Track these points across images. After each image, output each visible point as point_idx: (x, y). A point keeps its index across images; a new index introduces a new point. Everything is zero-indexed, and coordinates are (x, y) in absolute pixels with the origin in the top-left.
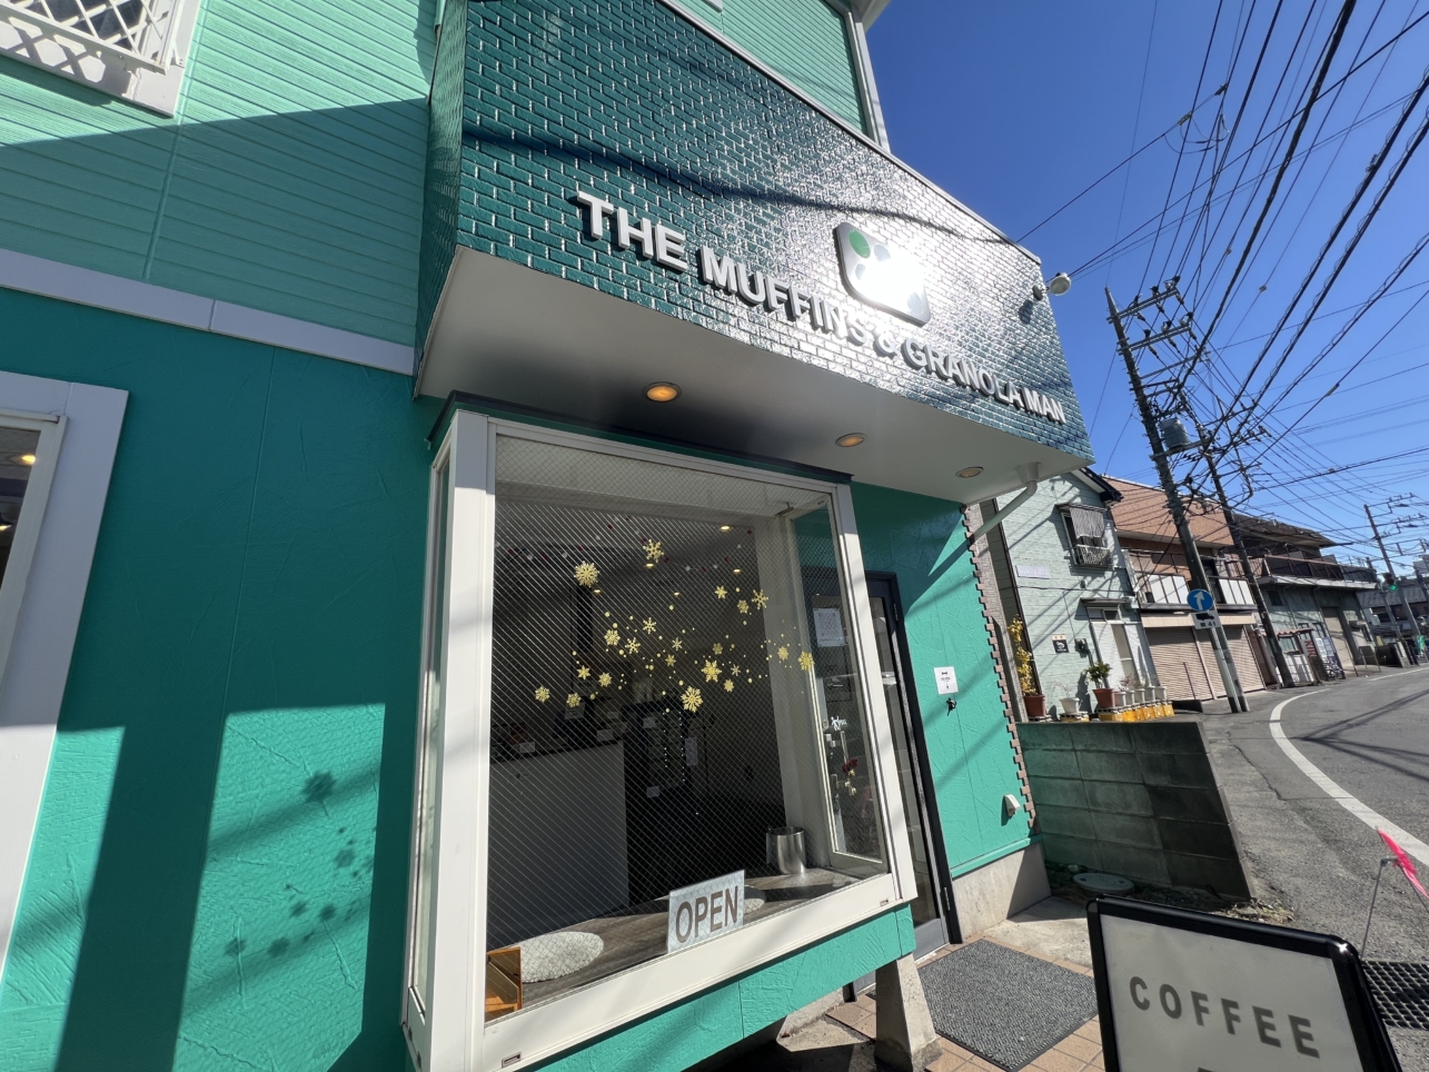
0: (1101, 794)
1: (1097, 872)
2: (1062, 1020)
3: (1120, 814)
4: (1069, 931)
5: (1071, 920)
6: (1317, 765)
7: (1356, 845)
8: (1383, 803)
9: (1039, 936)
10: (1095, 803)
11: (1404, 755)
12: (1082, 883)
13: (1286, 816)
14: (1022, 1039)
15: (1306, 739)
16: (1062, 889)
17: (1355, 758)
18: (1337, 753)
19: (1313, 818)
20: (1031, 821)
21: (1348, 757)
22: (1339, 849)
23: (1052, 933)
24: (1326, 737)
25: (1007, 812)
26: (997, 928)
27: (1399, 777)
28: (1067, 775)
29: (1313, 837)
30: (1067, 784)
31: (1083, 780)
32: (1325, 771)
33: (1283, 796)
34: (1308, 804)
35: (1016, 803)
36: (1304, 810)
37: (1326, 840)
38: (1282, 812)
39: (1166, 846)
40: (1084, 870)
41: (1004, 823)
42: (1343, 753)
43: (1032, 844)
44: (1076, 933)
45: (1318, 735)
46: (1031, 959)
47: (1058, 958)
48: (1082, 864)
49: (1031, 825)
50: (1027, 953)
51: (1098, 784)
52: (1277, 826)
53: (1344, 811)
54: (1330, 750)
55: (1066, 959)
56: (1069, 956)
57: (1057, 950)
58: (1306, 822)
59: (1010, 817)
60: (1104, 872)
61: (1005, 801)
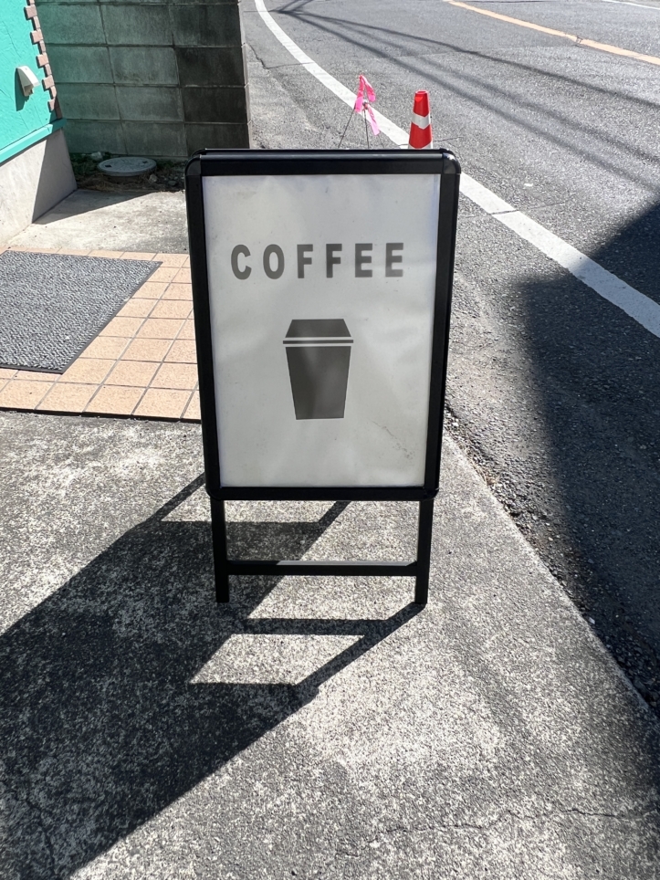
0: (128, 62)
1: (120, 156)
2: (104, 307)
3: (147, 86)
4: (100, 221)
5: (101, 209)
6: (289, 35)
7: (317, 102)
8: (333, 66)
9: (69, 233)
10: (120, 75)
11: (344, 24)
12: (108, 169)
13: (270, 83)
14: (68, 338)
15: (281, 11)
16: (88, 180)
17: (315, 28)
18: (302, 24)
19: (288, 82)
20: (52, 102)
21: (310, 28)
22: (306, 107)
23: (83, 226)
24: (295, 10)
25: (22, 91)
26: (22, 235)
27: (343, 43)
28: (90, 41)
29: (288, 100)
30: (89, 52)
31: (107, 46)
32: (295, 40)
33: (268, 65)
34: (284, 70)
35: (33, 77)
36: (282, 76)
37: (297, 100)
38: (266, 80)
39: (188, 117)
40: (107, 156)
41: (19, 106)
42: (306, 24)
43: (55, 131)
44: (106, 221)
45: (289, 8)
46: (65, 258)
47: (92, 250)
48: (105, 150)
49: (53, 108)
50: (61, 253)
51: (124, 50)
52: (264, 92)
53: (309, 74)
54: (298, 21)
55: (100, 249)
56: (103, 245)
57: (90, 243)
58: (284, 86)
59: (27, 98)
60: (127, 156)
61: (18, 76)
